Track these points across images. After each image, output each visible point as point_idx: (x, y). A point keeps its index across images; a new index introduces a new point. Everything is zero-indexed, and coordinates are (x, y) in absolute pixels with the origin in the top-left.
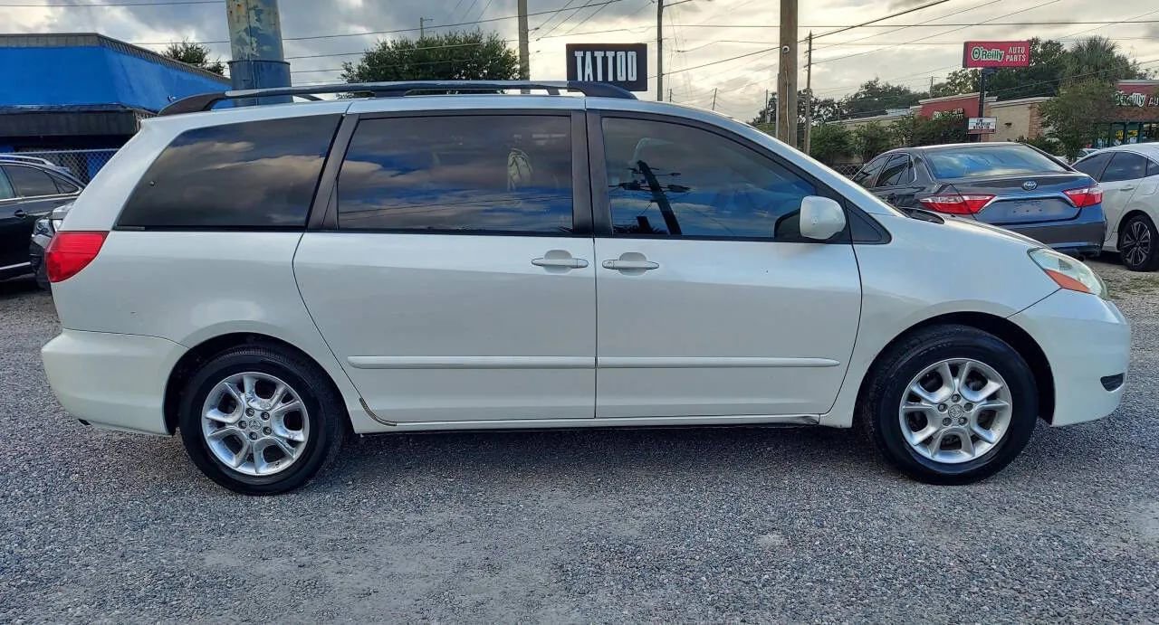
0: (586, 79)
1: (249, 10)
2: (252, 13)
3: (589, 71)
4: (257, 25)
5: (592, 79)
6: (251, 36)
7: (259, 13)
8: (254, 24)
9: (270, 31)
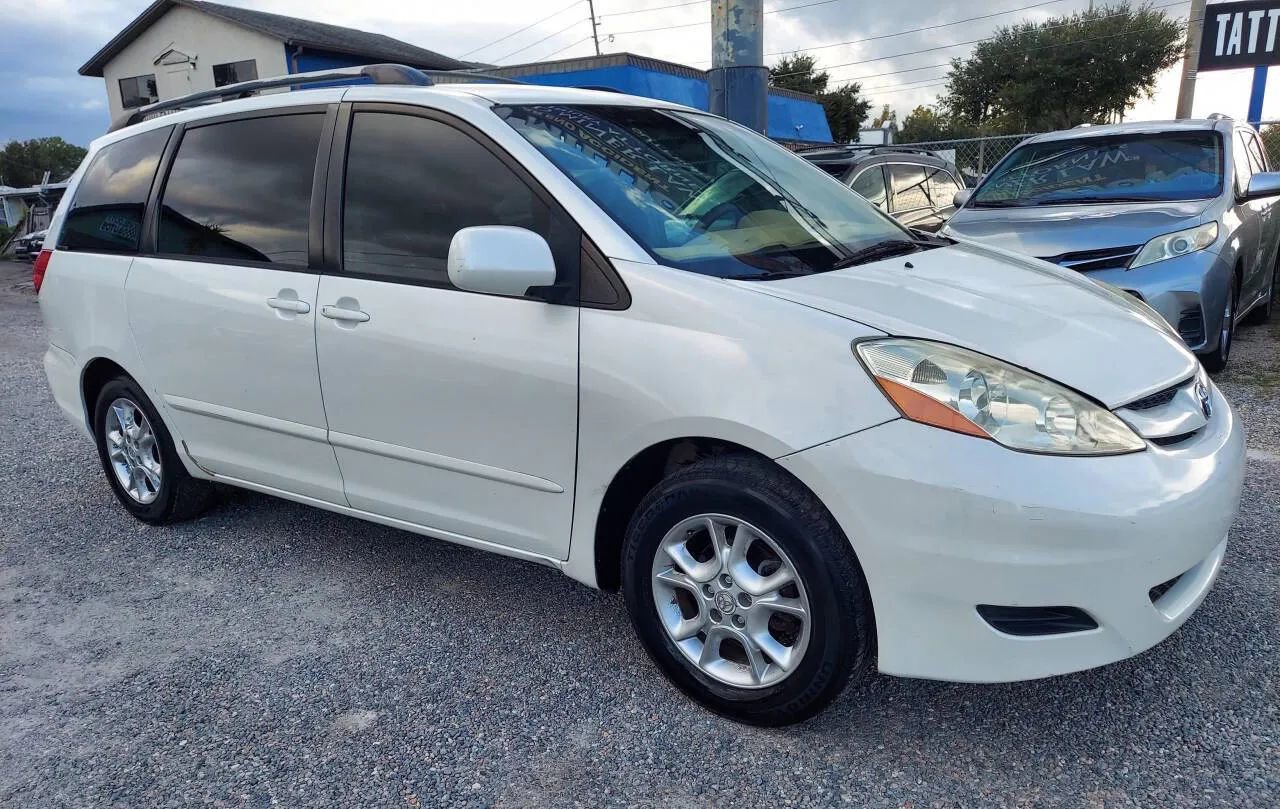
0: (1229, 52)
1: (728, 11)
2: (732, 13)
3: (1236, 40)
4: (736, 27)
5: (1238, 51)
6: (728, 40)
7: (738, 13)
8: (733, 26)
9: (748, 33)
